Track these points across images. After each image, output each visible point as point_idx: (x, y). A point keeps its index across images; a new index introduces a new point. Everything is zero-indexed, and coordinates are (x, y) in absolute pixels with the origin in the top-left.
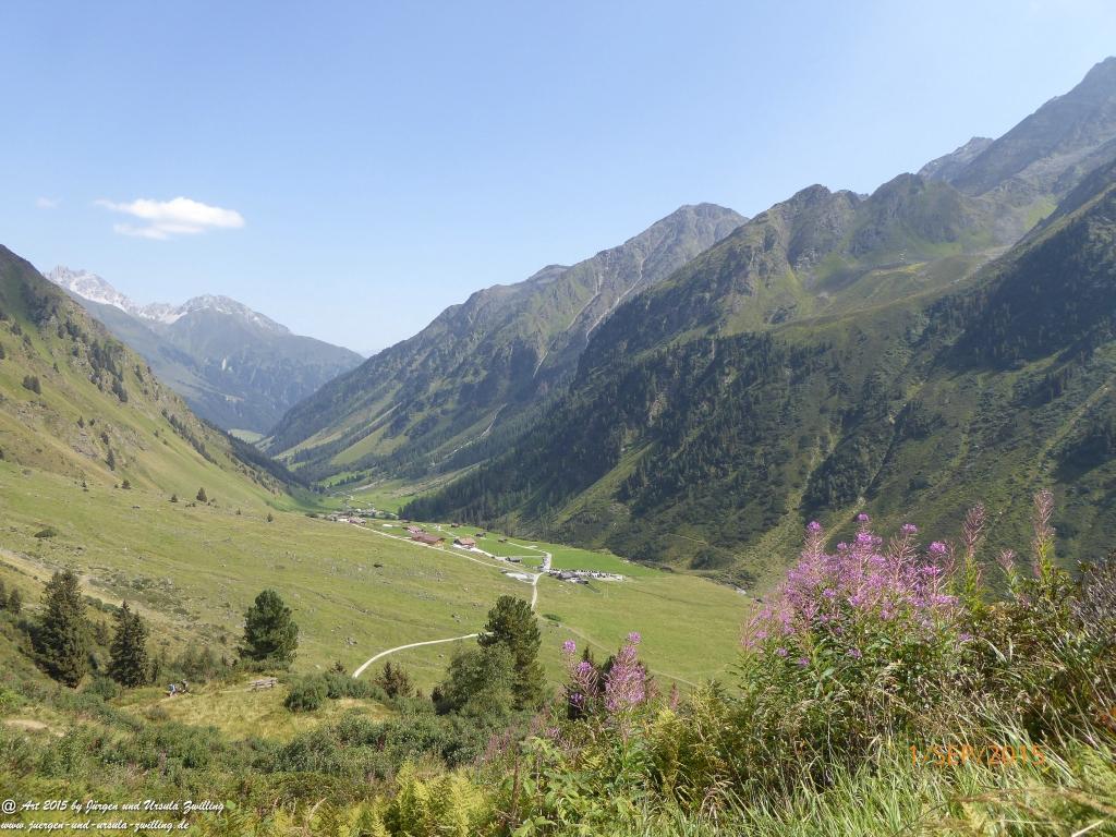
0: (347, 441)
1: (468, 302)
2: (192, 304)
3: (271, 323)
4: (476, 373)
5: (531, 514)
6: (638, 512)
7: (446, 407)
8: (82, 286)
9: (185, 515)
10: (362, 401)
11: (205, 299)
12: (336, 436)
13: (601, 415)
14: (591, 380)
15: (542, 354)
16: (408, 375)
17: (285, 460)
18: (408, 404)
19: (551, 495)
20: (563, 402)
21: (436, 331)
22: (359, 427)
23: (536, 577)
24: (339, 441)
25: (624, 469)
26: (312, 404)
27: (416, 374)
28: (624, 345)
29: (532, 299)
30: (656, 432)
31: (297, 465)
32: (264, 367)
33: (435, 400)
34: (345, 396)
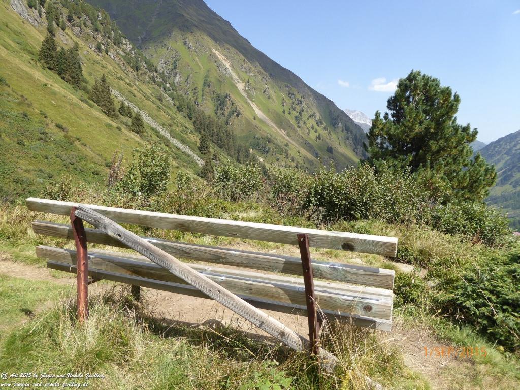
8: (355, 116)
18: (513, 168)
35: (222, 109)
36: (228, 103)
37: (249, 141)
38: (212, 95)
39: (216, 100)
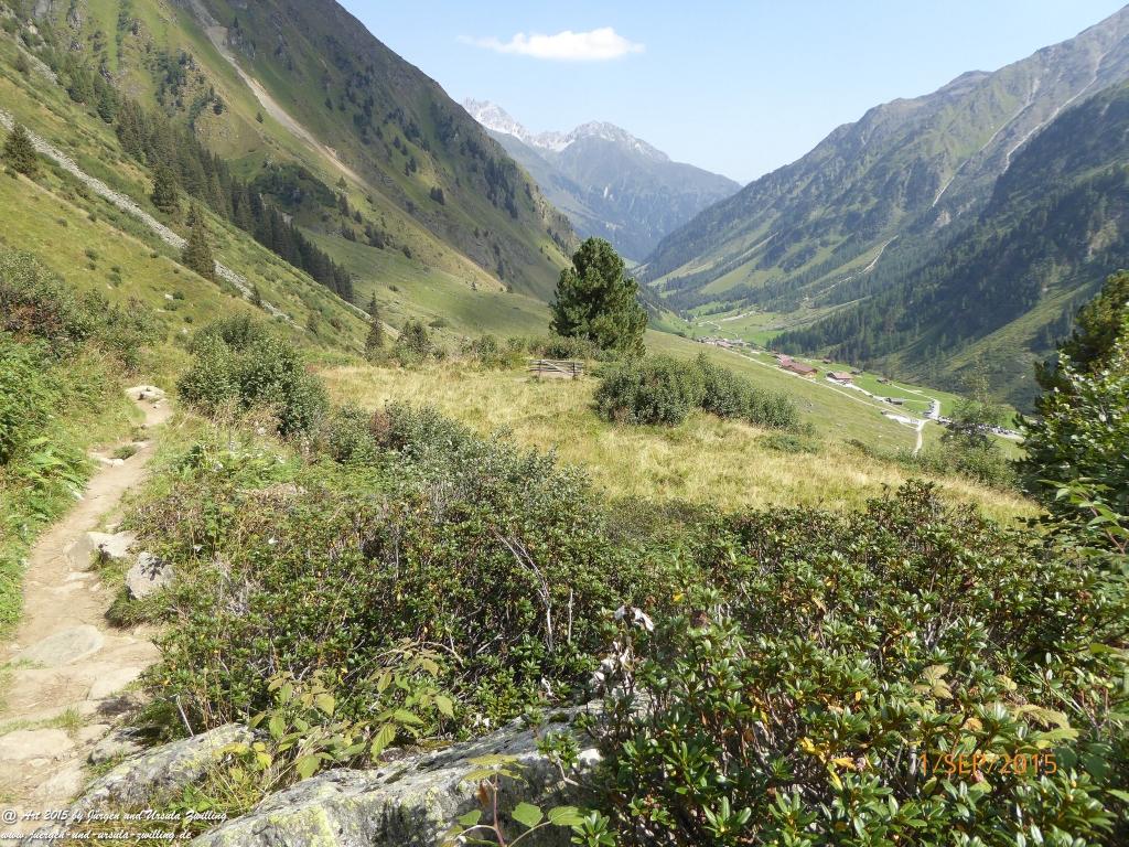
0: (718, 271)
1: (862, 120)
2: (579, 131)
3: (652, 149)
4: (865, 200)
5: (916, 357)
7: (826, 238)
8: (486, 116)
10: (735, 231)
11: (591, 127)
12: (708, 266)
13: (1020, 248)
14: (1011, 206)
15: (946, 180)
16: (787, 203)
17: (658, 287)
18: (786, 233)
19: (944, 338)
20: (970, 233)
21: (823, 153)
22: (732, 257)
23: (921, 423)
24: (711, 270)
25: (1044, 313)
26: (686, 233)
27: (796, 202)
28: (1060, 164)
29: (940, 113)
30: (1094, 269)
31: (669, 293)
32: (642, 196)
33: (816, 229)
34: (720, 223)
35: (175, 92)
36: (191, 77)
37: (253, 173)
38: (145, 56)
39: (155, 68)
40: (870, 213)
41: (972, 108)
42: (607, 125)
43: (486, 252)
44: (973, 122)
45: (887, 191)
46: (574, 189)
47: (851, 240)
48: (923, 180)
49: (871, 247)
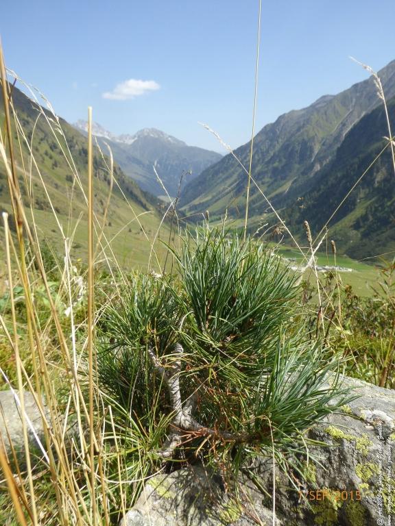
0: (214, 200)
1: (277, 121)
2: (139, 133)
3: (177, 140)
4: (280, 161)
6: (365, 235)
7: (263, 180)
9: (135, 238)
10: (221, 180)
11: (145, 131)
12: (209, 198)
13: (346, 183)
15: (317, 148)
17: (185, 210)
19: (317, 226)
20: (326, 175)
21: (259, 139)
22: (220, 193)
24: (211, 200)
25: (358, 212)
26: (197, 182)
28: (363, 141)
29: (312, 117)
30: (379, 190)
31: (191, 213)
32: (174, 164)
33: (258, 177)
34: (213, 176)
40: (283, 167)
41: (326, 114)
42: (153, 129)
43: (97, 204)
44: (327, 120)
45: (291, 155)
46: (139, 163)
47: (276, 180)
48: (306, 148)
49: (285, 183)
